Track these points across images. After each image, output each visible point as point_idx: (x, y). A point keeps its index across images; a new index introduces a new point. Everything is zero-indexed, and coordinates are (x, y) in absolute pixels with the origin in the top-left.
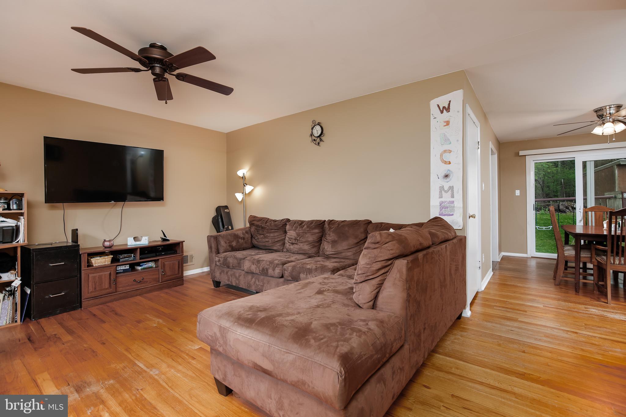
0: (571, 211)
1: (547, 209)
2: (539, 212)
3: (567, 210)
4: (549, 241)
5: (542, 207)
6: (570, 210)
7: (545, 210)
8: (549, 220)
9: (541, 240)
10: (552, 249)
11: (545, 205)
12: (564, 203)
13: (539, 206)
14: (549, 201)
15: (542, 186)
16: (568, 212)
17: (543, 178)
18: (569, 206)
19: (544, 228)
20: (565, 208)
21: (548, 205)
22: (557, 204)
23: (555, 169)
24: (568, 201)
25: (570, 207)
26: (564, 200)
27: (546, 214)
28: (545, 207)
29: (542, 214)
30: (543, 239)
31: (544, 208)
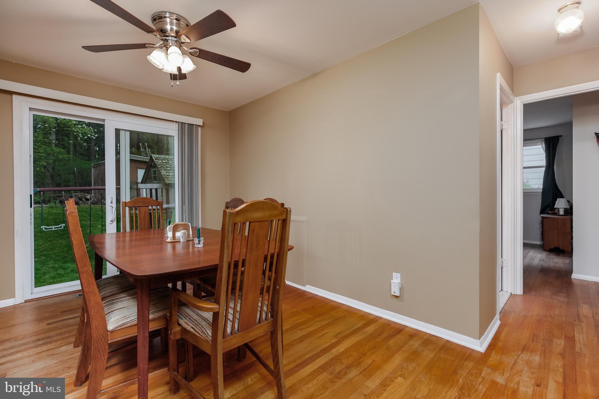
0: (85, 203)
1: (58, 201)
2: (47, 206)
3: (81, 202)
4: (60, 241)
5: (51, 199)
6: (83, 201)
7: (55, 203)
8: (60, 214)
9: (50, 241)
10: (64, 252)
11: (55, 196)
12: (77, 194)
13: (48, 198)
14: (60, 191)
15: (51, 175)
16: (82, 204)
17: (53, 164)
18: (82, 197)
19: (53, 227)
20: (78, 199)
21: (58, 196)
22: (69, 195)
23: (67, 155)
24: (81, 191)
25: (84, 198)
26: (77, 190)
27: (56, 207)
28: (55, 199)
29: (51, 207)
30: (53, 240)
31: (53, 200)
